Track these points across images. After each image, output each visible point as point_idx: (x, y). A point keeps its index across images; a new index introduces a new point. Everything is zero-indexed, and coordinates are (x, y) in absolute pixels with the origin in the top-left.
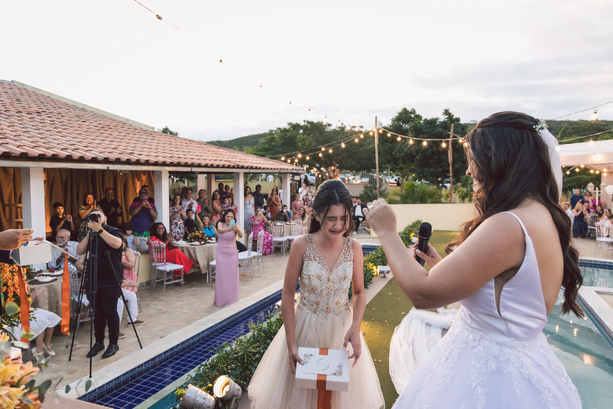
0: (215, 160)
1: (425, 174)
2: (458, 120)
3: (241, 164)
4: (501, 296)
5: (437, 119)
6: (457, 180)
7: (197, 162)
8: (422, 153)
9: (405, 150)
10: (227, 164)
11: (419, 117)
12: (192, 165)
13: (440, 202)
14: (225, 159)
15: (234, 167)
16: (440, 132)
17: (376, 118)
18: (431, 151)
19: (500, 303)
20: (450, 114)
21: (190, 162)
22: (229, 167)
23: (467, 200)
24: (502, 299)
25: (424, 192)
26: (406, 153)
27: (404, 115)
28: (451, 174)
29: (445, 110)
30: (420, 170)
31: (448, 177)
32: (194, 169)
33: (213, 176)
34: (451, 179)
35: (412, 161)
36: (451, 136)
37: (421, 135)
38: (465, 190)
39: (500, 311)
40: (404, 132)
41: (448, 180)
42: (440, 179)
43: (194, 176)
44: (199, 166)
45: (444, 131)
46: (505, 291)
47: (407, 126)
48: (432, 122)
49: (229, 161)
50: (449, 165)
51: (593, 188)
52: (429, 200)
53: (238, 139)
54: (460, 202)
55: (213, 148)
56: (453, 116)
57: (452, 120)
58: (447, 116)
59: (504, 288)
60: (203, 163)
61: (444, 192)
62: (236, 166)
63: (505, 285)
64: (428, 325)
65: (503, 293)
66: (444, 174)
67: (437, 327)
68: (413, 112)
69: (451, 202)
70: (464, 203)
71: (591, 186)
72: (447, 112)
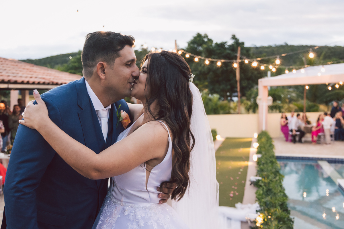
0: (31, 77)
2: (243, 44)
3: (55, 81)
4: (150, 177)
5: (226, 43)
6: (243, 94)
7: (13, 79)
8: (213, 72)
9: (200, 68)
10: (42, 81)
11: (210, 41)
12: (9, 82)
13: (229, 113)
14: (40, 76)
15: (48, 84)
16: (228, 54)
17: (176, 41)
19: (148, 181)
20: (236, 38)
21: (6, 79)
22: (44, 84)
23: (251, 111)
24: (149, 179)
25: (216, 104)
27: (198, 39)
28: (238, 89)
29: (232, 35)
30: (212, 86)
31: (236, 92)
32: (11, 86)
33: (27, 92)
34: (239, 94)
35: (205, 79)
36: (239, 57)
37: (213, 56)
38: (249, 103)
39: (147, 187)
40: (198, 54)
41: (236, 94)
42: (228, 94)
43: (7, 92)
44: (16, 82)
45: (232, 53)
46: (153, 173)
47: (201, 48)
48: (221, 46)
49: (44, 78)
50: (236, 82)
52: (221, 112)
53: (48, 58)
54: (246, 113)
55: (28, 66)
56: (238, 40)
57: (238, 44)
58: (234, 41)
59: (152, 171)
60: (20, 80)
61: (232, 105)
62: (51, 83)
63: (153, 169)
64: (229, 219)
65: (151, 174)
66: (233, 90)
67: (236, 220)
68: (206, 36)
69: (238, 113)
70: (249, 113)
72: (234, 37)
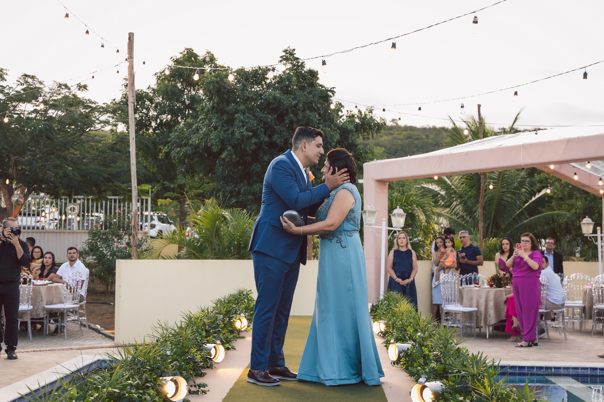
1: (241, 198)
5: (267, 70)
8: (235, 146)
16: (275, 98)
18: (255, 144)
26: (197, 146)
27: (187, 66)
29: (285, 51)
30: (228, 188)
45: (284, 97)
51: (591, 228)
56: (302, 66)
57: (300, 73)
58: (289, 66)
71: (588, 224)
72: (289, 56)
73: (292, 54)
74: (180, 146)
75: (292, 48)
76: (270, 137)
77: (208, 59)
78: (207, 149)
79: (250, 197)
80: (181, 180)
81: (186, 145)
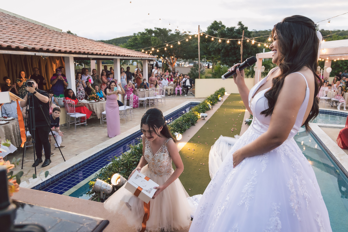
0: (102, 51)
1: (226, 61)
2: (246, 28)
3: (118, 54)
5: (234, 27)
7: (91, 52)
8: (225, 48)
9: (216, 46)
11: (224, 26)
12: (88, 54)
14: (108, 50)
15: (114, 55)
16: (236, 35)
17: (199, 26)
18: (230, 47)
21: (86, 51)
22: (111, 55)
23: (250, 76)
26: (216, 48)
27: (215, 25)
29: (239, 22)
32: (89, 56)
33: (101, 61)
35: (219, 53)
36: (243, 38)
38: (249, 71)
40: (215, 35)
44: (92, 54)
45: (238, 35)
47: (216, 32)
48: (231, 30)
49: (111, 52)
50: (240, 55)
51: (320, 69)
56: (244, 26)
57: (243, 28)
60: (95, 52)
64: (229, 144)
66: (237, 61)
70: (248, 78)
72: (240, 23)
73: (241, 23)
74: (212, 48)
75: (241, 21)
76: (234, 45)
77: (220, 23)
78: (219, 49)
79: (228, 61)
80: (213, 56)
81: (213, 48)
